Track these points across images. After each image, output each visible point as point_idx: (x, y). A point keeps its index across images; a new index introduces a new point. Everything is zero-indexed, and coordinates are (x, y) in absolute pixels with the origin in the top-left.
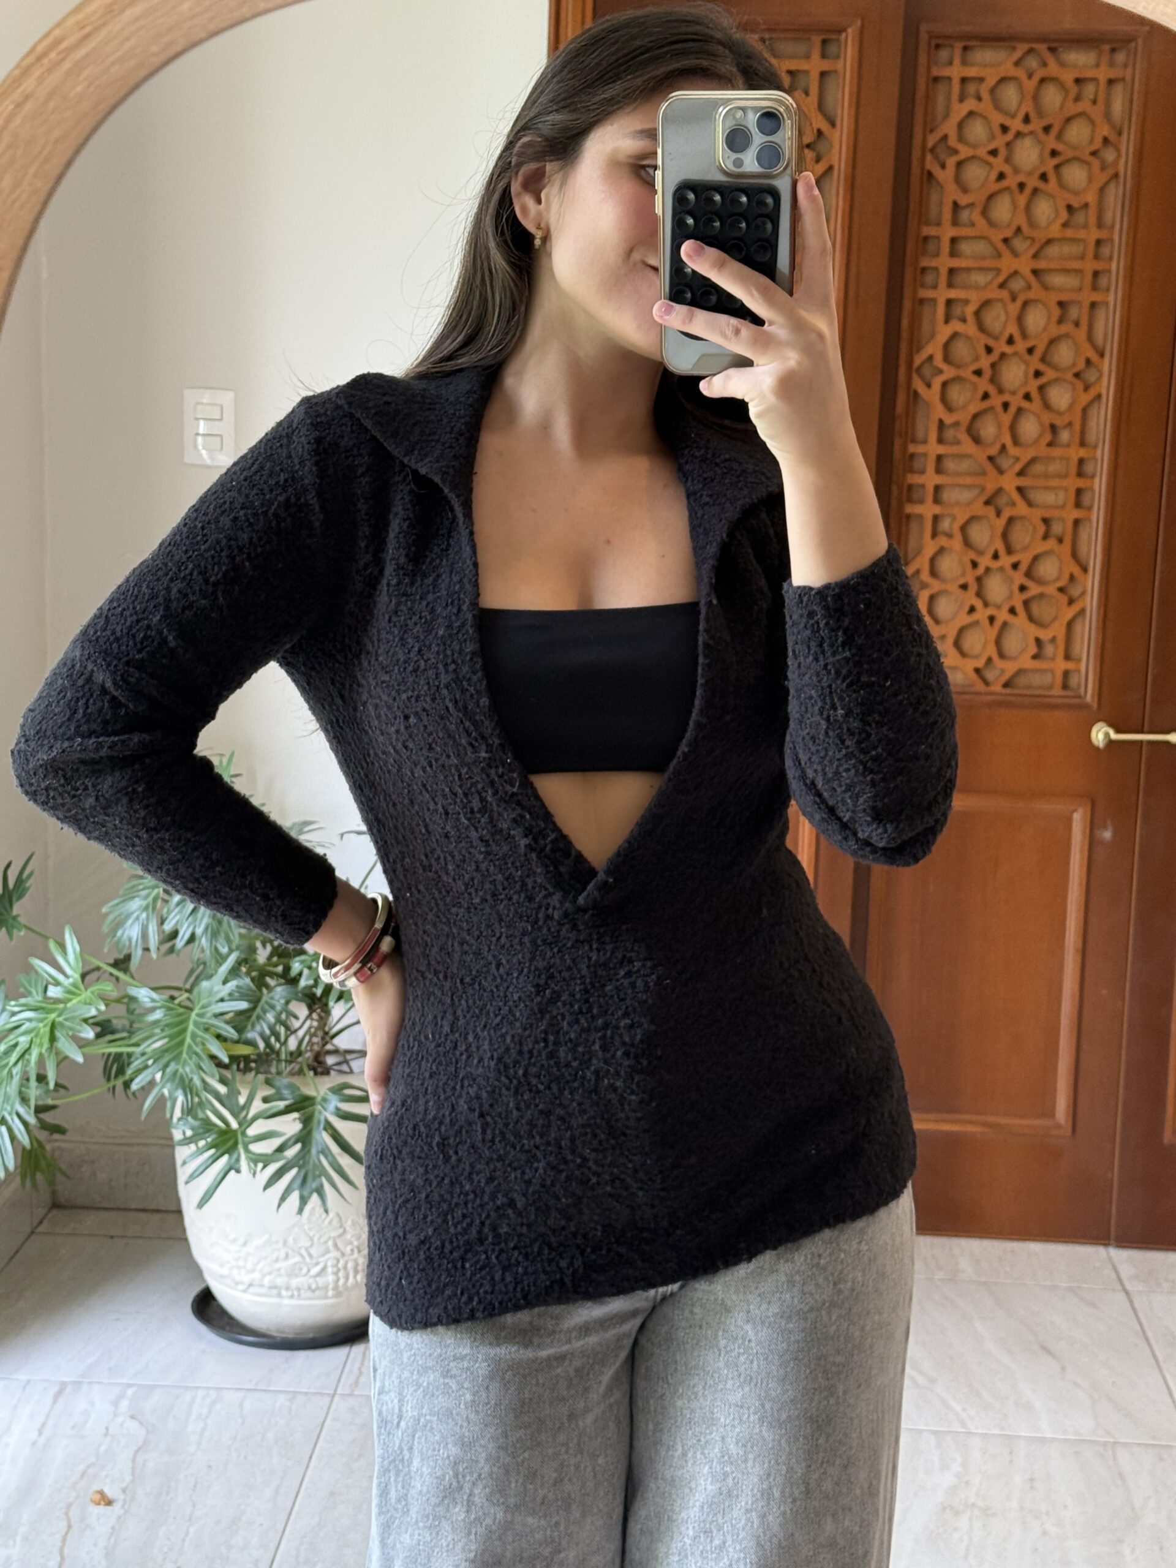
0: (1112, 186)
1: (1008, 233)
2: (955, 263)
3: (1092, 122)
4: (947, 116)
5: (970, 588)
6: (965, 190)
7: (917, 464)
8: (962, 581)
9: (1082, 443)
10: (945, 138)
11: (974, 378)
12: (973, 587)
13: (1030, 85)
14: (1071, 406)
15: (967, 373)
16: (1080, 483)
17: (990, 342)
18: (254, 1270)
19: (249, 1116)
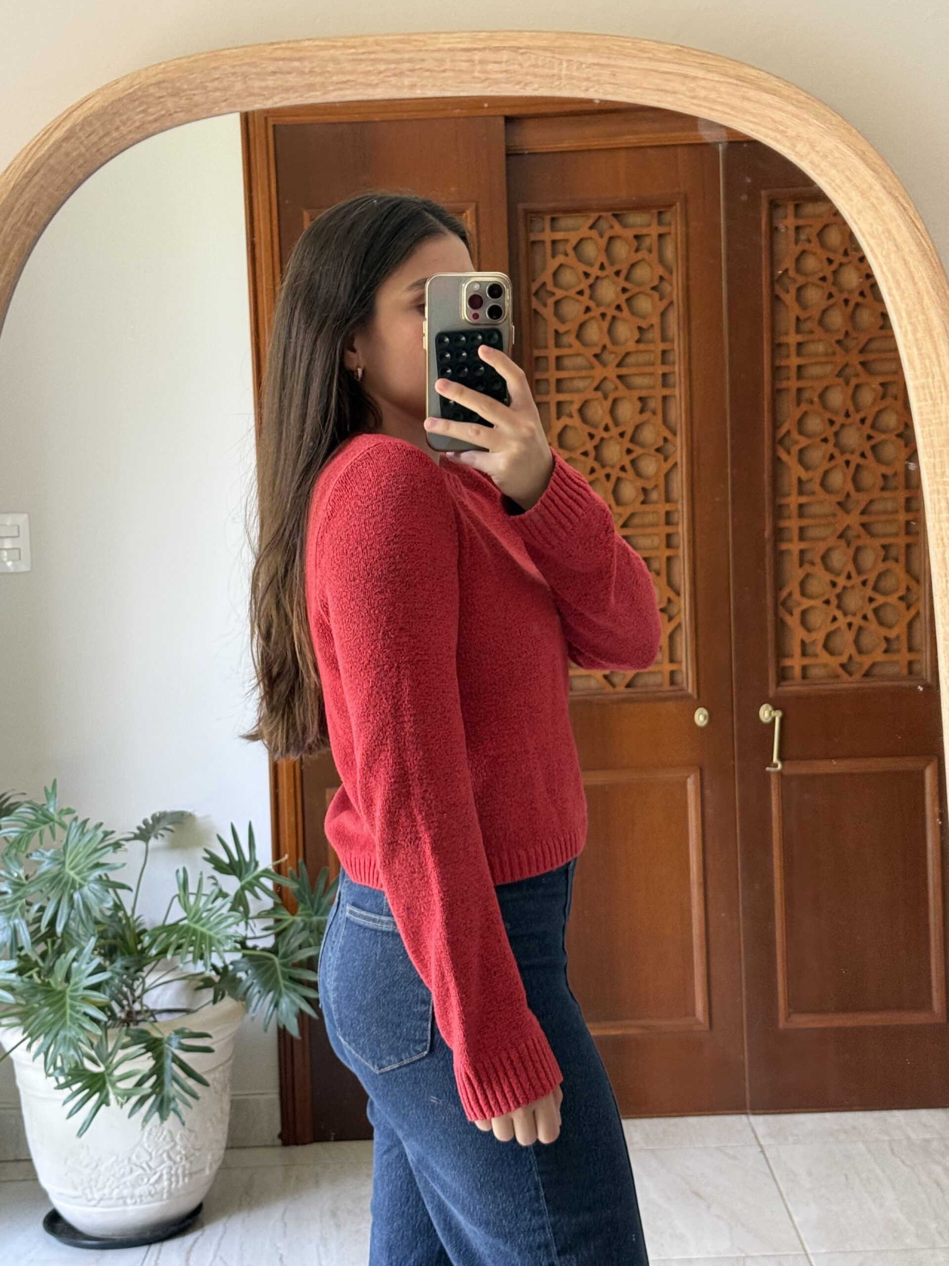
0: (670, 311)
1: (597, 350)
2: (561, 375)
3: (650, 266)
4: (544, 268)
6: (563, 321)
9: (667, 500)
10: (544, 284)
13: (603, 242)
14: (656, 474)
16: (669, 529)
17: (593, 431)
18: (104, 1187)
19: (115, 1061)
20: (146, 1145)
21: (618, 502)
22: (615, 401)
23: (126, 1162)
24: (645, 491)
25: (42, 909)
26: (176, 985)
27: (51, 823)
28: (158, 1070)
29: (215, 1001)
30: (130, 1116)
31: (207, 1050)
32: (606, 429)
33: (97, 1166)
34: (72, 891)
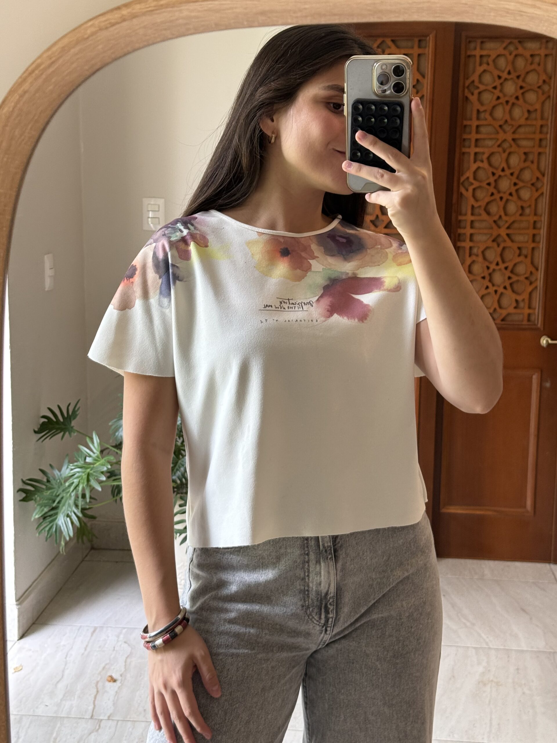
0: (548, 101)
1: (501, 123)
2: (478, 136)
3: (538, 74)
4: (474, 72)
5: (486, 278)
6: (482, 104)
7: (462, 224)
8: (482, 275)
10: (473, 82)
11: (487, 187)
12: (488, 278)
13: (511, 58)
14: (530, 198)
15: (484, 184)
16: (535, 232)
17: (495, 171)
21: (506, 214)
22: (510, 154)
32: (503, 170)
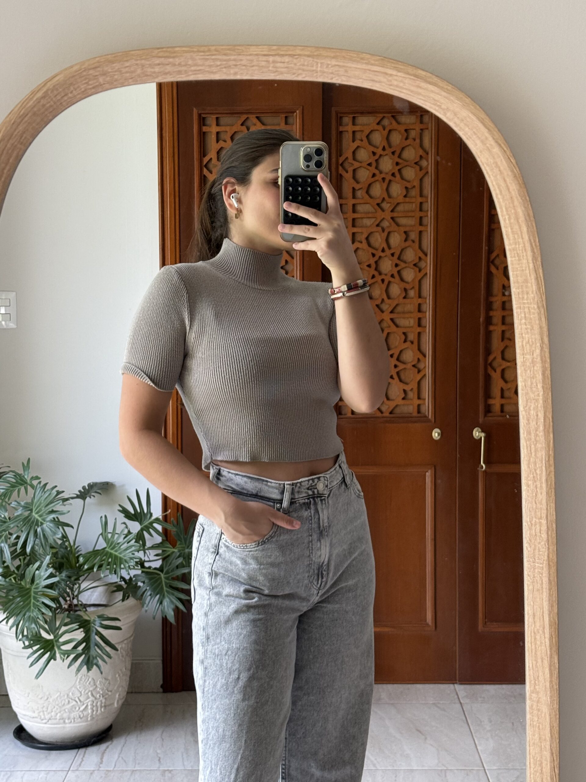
0: (426, 177)
2: (355, 216)
3: (414, 148)
4: (347, 149)
6: (358, 182)
9: (420, 297)
10: (347, 159)
13: (385, 133)
14: (413, 280)
15: (364, 266)
16: (420, 315)
17: (374, 251)
18: (52, 712)
19: (60, 633)
20: (78, 687)
21: (389, 297)
22: (389, 233)
23: (66, 696)
24: (405, 290)
25: (18, 537)
26: (100, 589)
27: (26, 485)
28: (87, 639)
29: (123, 600)
30: (68, 667)
31: (118, 628)
32: (383, 251)
33: (47, 699)
34: (36, 527)
